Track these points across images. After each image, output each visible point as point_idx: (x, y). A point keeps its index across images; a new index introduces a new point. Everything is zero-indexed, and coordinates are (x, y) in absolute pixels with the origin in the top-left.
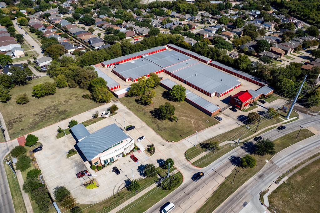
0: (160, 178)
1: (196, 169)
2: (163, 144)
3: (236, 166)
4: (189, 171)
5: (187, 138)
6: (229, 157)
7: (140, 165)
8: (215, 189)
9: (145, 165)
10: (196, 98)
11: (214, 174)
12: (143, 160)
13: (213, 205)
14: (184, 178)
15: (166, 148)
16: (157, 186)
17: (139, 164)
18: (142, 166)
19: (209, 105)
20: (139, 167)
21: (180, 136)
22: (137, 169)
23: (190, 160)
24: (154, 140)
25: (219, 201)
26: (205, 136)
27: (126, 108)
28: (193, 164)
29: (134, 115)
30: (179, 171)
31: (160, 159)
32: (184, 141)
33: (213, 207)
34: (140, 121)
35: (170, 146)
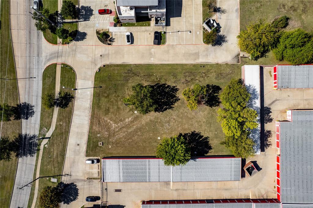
0: (64, 21)
1: (48, 62)
2: (104, 57)
3: (20, 104)
4: (51, 55)
5: (93, 92)
6: (35, 109)
7: (94, 12)
8: (16, 59)
9: (90, 18)
10: (149, 173)
11: (30, 73)
12: (97, 20)
13: (4, 42)
14: (48, 43)
15: (96, 56)
16: (58, 11)
17: (96, 12)
18: (92, 14)
19: (121, 174)
20: (92, 10)
21: (101, 87)
22: (91, 8)
23: (61, 67)
24: (117, 53)
25: (3, 50)
26: (80, 116)
27: (208, 61)
28: (55, 65)
29: (184, 62)
30: (58, 45)
31: (86, 38)
32: (90, 83)
33: (3, 41)
34: (165, 61)
35: (94, 62)
